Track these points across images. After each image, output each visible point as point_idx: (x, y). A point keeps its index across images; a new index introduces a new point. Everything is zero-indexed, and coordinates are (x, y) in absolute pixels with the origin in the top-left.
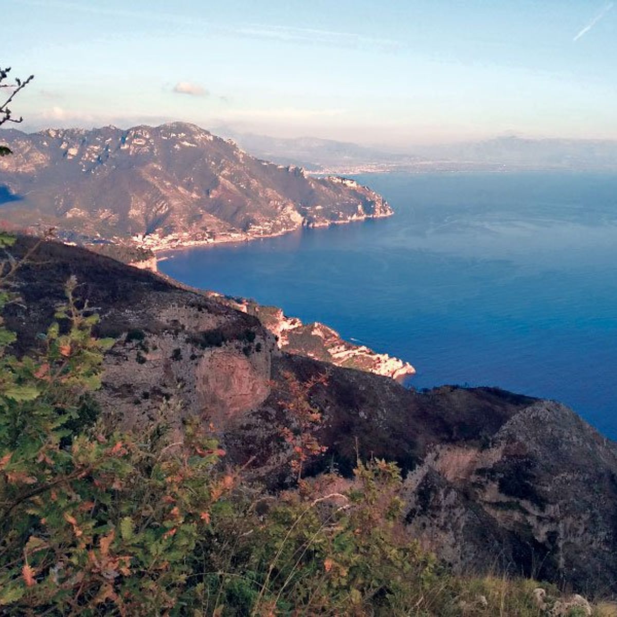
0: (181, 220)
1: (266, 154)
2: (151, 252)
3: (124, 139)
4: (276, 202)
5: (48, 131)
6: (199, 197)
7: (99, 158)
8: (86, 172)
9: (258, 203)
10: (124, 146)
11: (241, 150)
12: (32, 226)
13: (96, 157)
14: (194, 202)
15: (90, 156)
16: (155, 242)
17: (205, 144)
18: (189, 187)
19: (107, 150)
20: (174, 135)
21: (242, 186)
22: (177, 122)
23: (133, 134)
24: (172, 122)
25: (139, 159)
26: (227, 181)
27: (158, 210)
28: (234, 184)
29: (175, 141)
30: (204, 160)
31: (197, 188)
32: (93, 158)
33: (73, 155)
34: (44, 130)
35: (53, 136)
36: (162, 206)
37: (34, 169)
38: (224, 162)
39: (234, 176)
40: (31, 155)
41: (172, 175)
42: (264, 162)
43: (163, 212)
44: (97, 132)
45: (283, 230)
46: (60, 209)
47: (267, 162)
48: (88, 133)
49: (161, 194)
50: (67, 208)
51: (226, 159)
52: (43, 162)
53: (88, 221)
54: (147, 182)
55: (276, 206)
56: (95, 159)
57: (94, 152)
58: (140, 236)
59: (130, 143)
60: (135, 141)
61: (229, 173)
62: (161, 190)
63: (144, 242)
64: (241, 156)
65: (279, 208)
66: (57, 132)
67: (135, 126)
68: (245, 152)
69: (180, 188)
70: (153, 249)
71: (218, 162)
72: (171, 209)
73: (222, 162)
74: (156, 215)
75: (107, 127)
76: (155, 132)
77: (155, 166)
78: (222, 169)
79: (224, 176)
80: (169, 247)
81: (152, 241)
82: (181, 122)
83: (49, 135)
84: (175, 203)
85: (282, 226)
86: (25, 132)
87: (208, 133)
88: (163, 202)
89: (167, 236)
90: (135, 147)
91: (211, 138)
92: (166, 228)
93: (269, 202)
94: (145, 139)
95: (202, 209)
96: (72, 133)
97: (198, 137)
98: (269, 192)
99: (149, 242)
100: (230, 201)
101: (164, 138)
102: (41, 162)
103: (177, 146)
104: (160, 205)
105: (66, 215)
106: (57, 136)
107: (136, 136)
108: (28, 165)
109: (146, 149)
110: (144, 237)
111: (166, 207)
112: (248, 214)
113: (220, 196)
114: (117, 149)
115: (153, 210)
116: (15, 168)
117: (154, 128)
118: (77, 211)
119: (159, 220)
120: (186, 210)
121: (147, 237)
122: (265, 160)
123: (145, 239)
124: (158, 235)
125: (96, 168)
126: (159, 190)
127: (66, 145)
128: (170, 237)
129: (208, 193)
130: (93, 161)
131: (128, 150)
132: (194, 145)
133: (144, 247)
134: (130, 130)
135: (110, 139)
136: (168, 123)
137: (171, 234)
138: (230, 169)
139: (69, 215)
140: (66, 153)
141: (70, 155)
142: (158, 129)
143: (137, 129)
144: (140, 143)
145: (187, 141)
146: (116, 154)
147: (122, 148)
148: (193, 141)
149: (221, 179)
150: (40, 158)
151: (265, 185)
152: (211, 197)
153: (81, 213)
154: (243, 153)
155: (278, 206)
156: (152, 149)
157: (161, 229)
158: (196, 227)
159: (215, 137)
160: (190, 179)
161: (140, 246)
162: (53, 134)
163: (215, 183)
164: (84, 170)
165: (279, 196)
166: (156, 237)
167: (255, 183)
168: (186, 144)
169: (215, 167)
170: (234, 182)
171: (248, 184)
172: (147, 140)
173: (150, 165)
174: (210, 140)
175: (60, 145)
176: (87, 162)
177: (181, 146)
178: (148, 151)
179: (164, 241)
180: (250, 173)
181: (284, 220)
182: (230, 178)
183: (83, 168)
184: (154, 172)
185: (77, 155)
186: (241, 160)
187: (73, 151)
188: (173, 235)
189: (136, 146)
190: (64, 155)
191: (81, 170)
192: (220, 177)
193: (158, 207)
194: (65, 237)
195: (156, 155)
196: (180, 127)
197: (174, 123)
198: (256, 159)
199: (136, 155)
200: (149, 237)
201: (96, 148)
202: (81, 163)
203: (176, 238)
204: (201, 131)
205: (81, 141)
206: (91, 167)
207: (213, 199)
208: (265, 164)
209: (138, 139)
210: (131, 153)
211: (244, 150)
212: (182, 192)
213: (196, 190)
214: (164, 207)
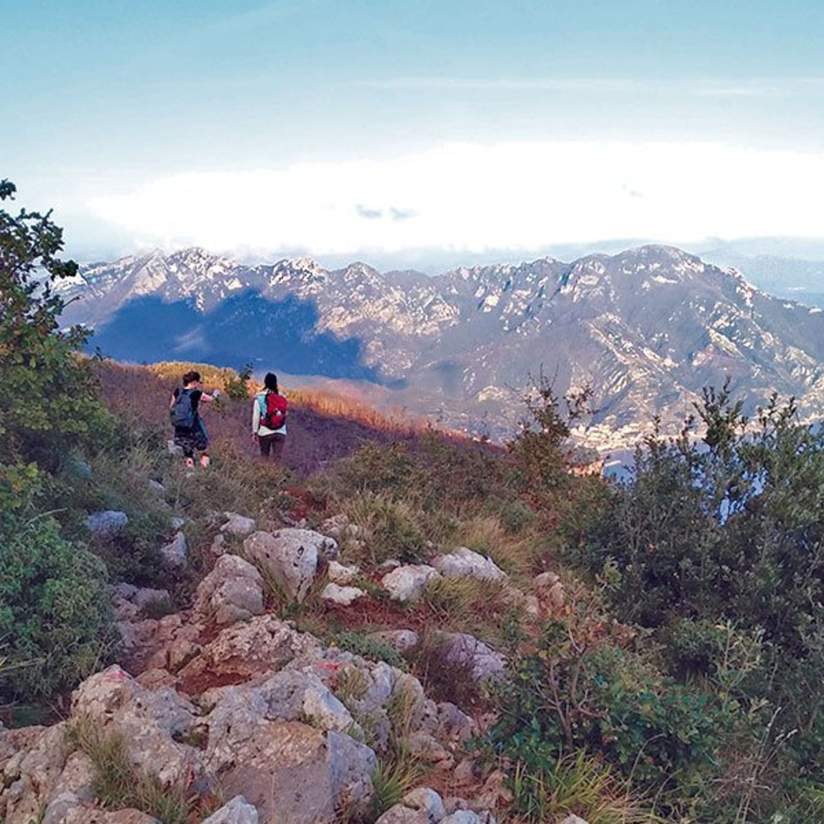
0: (646, 401)
1: (792, 290)
2: (596, 452)
3: (566, 278)
4: (804, 369)
5: (458, 271)
6: (677, 365)
7: (528, 308)
8: (510, 330)
9: (773, 371)
10: (566, 288)
11: (748, 285)
12: (431, 413)
13: (524, 307)
14: (667, 372)
15: (515, 307)
16: (604, 436)
17: (691, 277)
18: (659, 349)
19: (540, 295)
20: (643, 267)
21: (747, 345)
22: (648, 246)
23: (580, 270)
24: (640, 246)
25: (588, 309)
26: (723, 337)
27: (611, 387)
28: (735, 341)
29: (643, 276)
30: (687, 303)
31: (674, 351)
32: (520, 309)
33: (491, 307)
34: (454, 270)
35: (465, 278)
36: (617, 381)
37: (437, 328)
38: (720, 307)
39: (735, 328)
40: (434, 308)
41: (635, 330)
42: (786, 304)
43: (618, 390)
44: (526, 268)
45: (813, 416)
46: (471, 389)
47: (793, 303)
48: (514, 272)
49: (616, 361)
50: (480, 387)
51: (724, 302)
52: (451, 317)
53: (508, 405)
54: (597, 342)
55: (804, 377)
56: (522, 311)
57: (522, 300)
58: (582, 429)
59: (575, 284)
60: (582, 280)
61: (727, 324)
62: (618, 355)
63: (588, 436)
64: (749, 295)
65: (808, 380)
66: (472, 271)
67: (583, 257)
68: (755, 289)
69: (647, 352)
70: (599, 449)
71: (709, 307)
72: (631, 385)
73: (716, 306)
74: (607, 395)
75: (542, 261)
76: (612, 263)
77: (611, 317)
78: (717, 317)
79: (717, 330)
80: (625, 445)
81: (598, 434)
82: (654, 246)
83: (460, 277)
84: (637, 375)
85: (812, 409)
86: (427, 274)
87: (696, 260)
88: (619, 374)
89: (622, 427)
90: (582, 290)
91: (702, 269)
92: (620, 416)
93: (791, 370)
94: (598, 275)
95: (679, 384)
96: (492, 271)
97: (681, 268)
98: (793, 353)
99: (593, 437)
100: (725, 369)
101: (626, 272)
102: (446, 318)
103: (646, 285)
104: (614, 380)
105: (477, 398)
106: (470, 277)
107: (585, 272)
108: (430, 324)
109: (598, 292)
110: (587, 429)
111: (623, 383)
112: (754, 390)
113: (711, 361)
114: (555, 294)
115: (604, 387)
116: (412, 328)
117: (612, 258)
118: (494, 391)
119: (612, 403)
120: (653, 386)
121: (592, 429)
122: (789, 299)
123: (588, 433)
124: (608, 426)
125: (524, 325)
126: (615, 356)
127: (483, 291)
128: (626, 429)
129: (690, 358)
130: (520, 313)
131: (572, 293)
132: (673, 282)
133: (586, 445)
134: (577, 262)
135: (546, 278)
136: (634, 248)
137: (628, 423)
138: (730, 318)
139: (482, 397)
140: (481, 303)
141: (487, 305)
142: (618, 258)
143: (586, 260)
144: (591, 283)
145: (662, 275)
146: (554, 302)
147: (562, 291)
148: (671, 276)
149: (714, 335)
150: (445, 312)
151: (786, 342)
152: (695, 363)
153: (499, 394)
154: (752, 290)
155: (807, 377)
156: (607, 292)
157: (613, 416)
158: (667, 413)
159: (707, 267)
160: (664, 336)
161: (580, 444)
162: (465, 275)
163: (704, 342)
164: (506, 328)
165: (810, 360)
166: (605, 429)
167: (769, 339)
168: (661, 280)
169: (703, 314)
170: (735, 338)
171: (758, 341)
172: (601, 278)
173: (604, 316)
174: (699, 272)
175: (475, 293)
176: (511, 316)
177: (652, 283)
178: (601, 293)
179: (617, 435)
180: (761, 323)
181: (815, 401)
182: (729, 333)
183: (505, 326)
184: (608, 329)
185: (498, 304)
186: (748, 301)
187: (492, 300)
188: (632, 425)
189: (582, 287)
190: (479, 308)
191: (502, 329)
192: (712, 331)
193: (612, 383)
194: (475, 429)
195: (612, 300)
196: (653, 253)
197: (644, 248)
198: (774, 299)
199: (584, 301)
200: (596, 429)
201: (526, 293)
202: (502, 318)
203: (635, 430)
204: (685, 257)
205: (505, 283)
206: (515, 322)
207: (698, 368)
208: (789, 306)
209: (587, 277)
210: (575, 298)
211: (754, 284)
212: (650, 358)
213: (671, 354)
214: (620, 382)
